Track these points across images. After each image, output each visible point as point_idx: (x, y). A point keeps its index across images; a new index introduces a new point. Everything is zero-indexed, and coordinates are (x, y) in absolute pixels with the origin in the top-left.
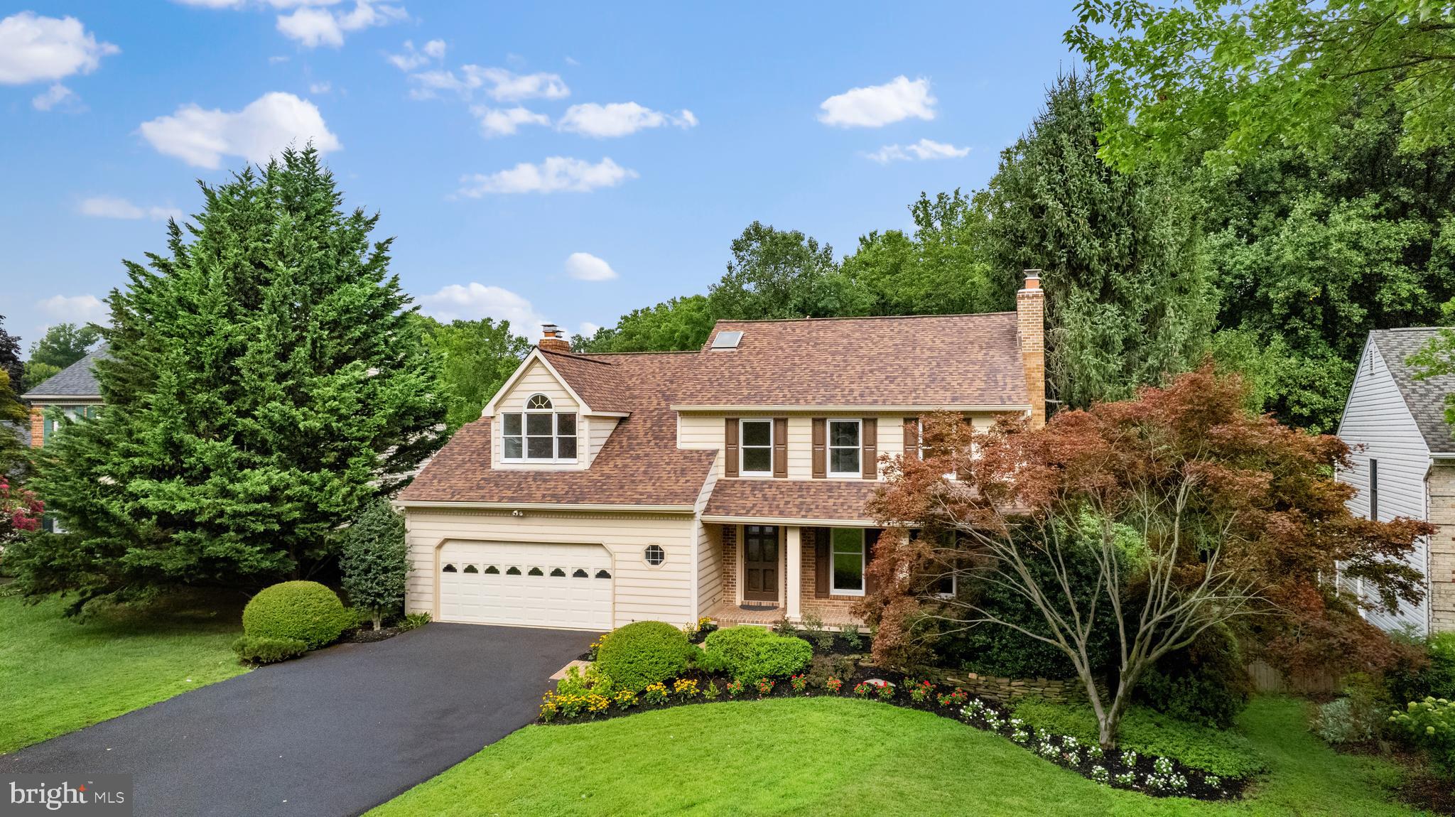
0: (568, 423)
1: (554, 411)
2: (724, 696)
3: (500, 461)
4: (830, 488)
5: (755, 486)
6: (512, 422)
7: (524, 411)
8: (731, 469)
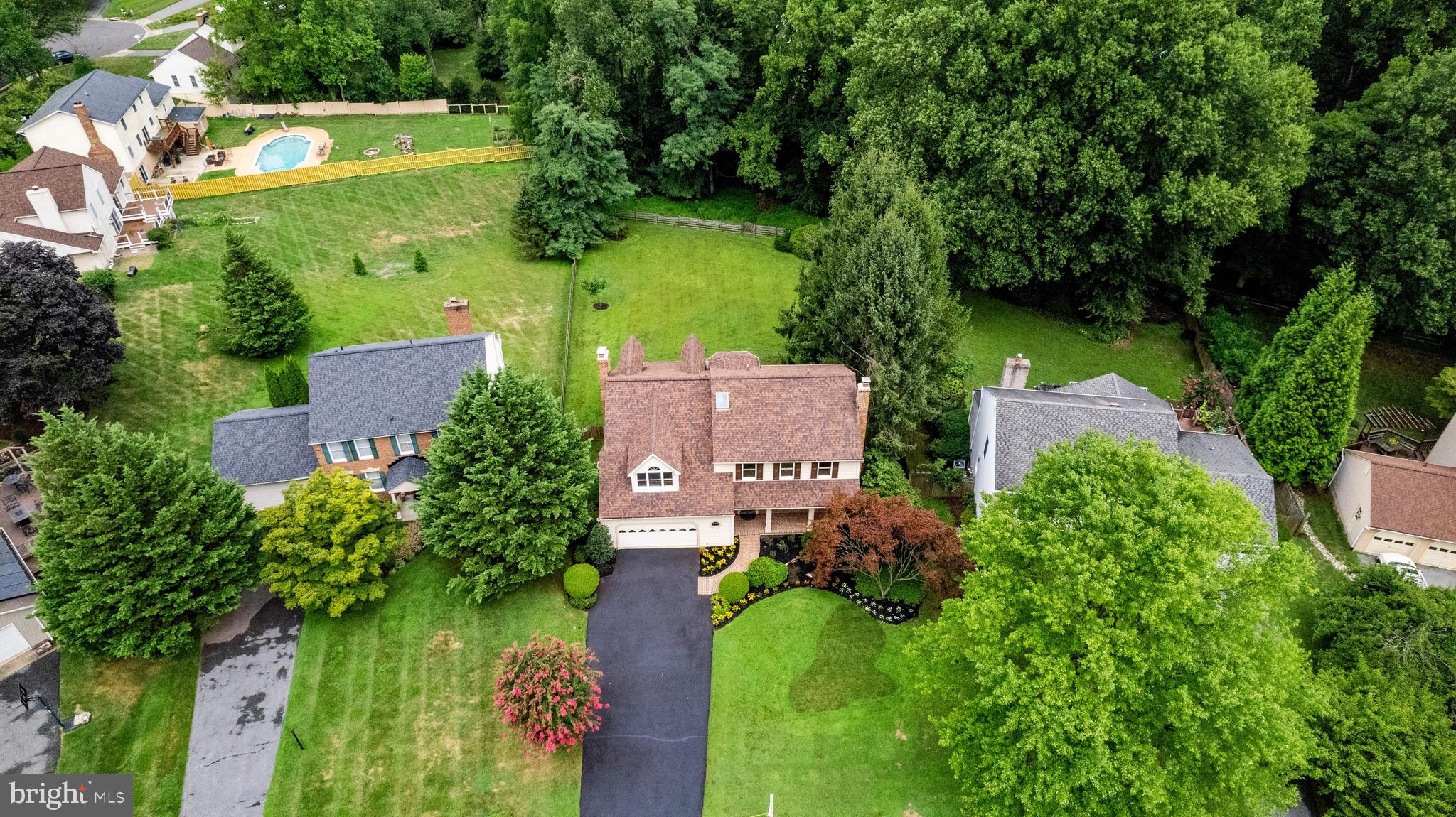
0: (668, 475)
1: (662, 472)
2: (764, 596)
3: (636, 489)
4: (782, 485)
5: (751, 485)
6: (641, 476)
7: (647, 473)
8: (739, 477)
